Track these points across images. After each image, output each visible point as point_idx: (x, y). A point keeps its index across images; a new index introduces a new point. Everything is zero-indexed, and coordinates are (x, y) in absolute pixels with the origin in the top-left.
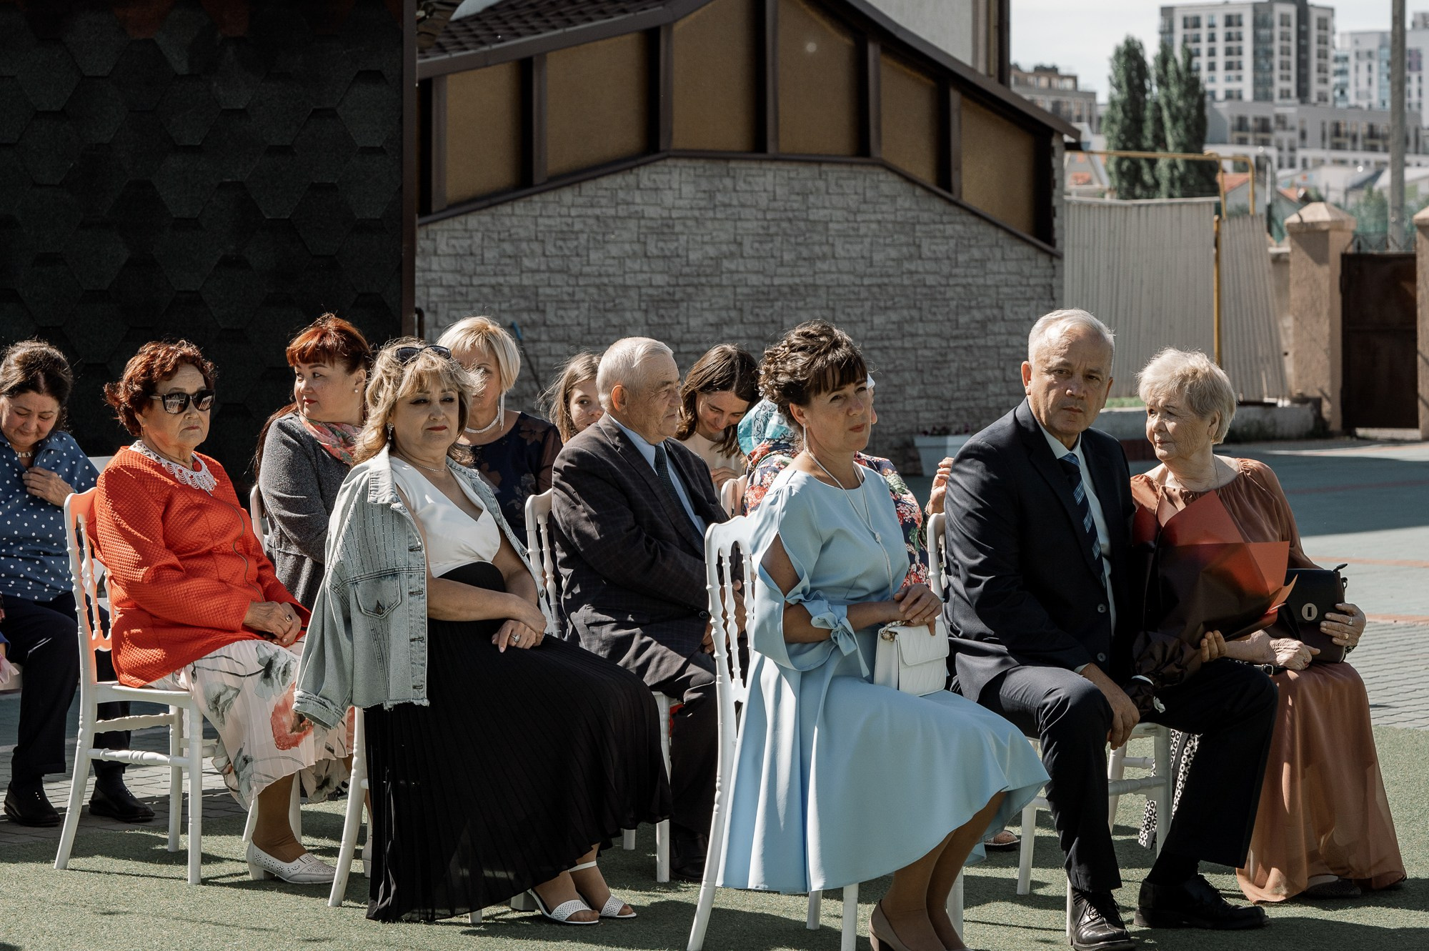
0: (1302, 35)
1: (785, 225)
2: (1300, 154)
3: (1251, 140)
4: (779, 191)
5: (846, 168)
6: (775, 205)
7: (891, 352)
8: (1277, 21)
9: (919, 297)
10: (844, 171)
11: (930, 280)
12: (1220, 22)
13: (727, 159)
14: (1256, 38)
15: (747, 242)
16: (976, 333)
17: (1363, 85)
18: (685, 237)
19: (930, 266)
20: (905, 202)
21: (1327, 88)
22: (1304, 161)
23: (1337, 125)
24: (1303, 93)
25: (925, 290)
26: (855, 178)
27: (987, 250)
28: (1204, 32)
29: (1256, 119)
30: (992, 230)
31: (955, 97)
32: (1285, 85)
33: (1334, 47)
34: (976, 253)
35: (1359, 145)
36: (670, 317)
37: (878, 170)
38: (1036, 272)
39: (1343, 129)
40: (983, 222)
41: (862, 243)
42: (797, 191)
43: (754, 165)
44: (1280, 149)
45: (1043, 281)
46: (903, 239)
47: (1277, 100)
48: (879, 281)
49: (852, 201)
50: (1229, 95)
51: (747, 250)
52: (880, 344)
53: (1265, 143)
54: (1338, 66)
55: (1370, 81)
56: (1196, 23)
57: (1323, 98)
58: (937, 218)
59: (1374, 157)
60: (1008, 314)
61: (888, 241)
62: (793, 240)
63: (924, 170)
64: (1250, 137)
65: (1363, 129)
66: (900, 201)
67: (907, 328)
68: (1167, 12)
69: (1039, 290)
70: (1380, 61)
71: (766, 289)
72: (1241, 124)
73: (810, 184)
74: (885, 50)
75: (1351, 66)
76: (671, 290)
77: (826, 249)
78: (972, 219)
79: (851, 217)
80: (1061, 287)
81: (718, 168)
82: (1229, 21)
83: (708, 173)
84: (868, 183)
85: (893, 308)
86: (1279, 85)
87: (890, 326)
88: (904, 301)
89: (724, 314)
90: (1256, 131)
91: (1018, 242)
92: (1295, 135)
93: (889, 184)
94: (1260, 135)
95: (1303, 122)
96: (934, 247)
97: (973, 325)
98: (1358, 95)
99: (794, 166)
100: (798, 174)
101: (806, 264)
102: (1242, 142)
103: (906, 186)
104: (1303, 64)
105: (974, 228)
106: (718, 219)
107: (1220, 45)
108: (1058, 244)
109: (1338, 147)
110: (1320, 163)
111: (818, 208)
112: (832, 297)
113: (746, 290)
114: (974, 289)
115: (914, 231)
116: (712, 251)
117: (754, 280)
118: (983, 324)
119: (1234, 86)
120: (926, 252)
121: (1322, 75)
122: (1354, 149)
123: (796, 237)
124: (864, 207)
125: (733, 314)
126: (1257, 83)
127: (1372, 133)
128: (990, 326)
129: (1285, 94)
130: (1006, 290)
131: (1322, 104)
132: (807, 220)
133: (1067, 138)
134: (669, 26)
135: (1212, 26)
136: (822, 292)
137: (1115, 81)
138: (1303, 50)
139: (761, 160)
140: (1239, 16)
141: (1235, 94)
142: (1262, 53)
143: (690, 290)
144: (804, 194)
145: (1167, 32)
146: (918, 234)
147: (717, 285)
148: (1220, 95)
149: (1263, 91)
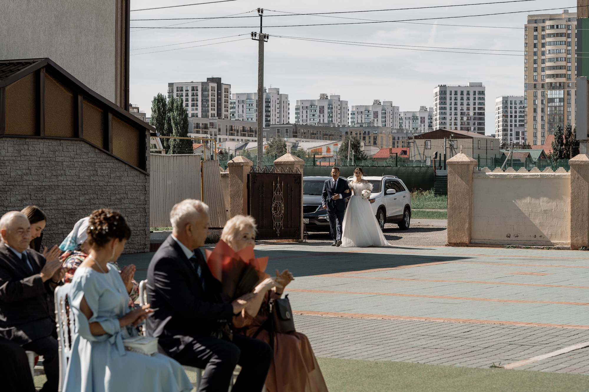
0: (219, 94)
1: (47, 163)
2: (218, 137)
3: (201, 132)
4: (45, 150)
5: (69, 142)
6: (44, 155)
7: (86, 210)
8: (210, 89)
9: (97, 190)
11: (101, 184)
12: (190, 89)
13: (26, 138)
14: (203, 95)
15: (33, 169)
16: (117, 203)
17: (241, 112)
18: (10, 167)
19: (101, 178)
21: (228, 113)
22: (220, 139)
23: (231, 127)
24: (219, 115)
25: (99, 187)
26: (73, 146)
27: (122, 173)
28: (184, 93)
29: (203, 124)
30: (124, 165)
31: (110, 116)
32: (213, 112)
33: (230, 99)
34: (118, 174)
35: (239, 134)
36: (4, 197)
37: (81, 142)
38: (140, 181)
39: (233, 128)
40: (120, 162)
41: (76, 170)
42: (52, 150)
43: (36, 140)
44: (211, 135)
45: (142, 184)
46: (91, 168)
47: (210, 117)
48: (82, 184)
49: (72, 154)
50: (193, 115)
51: (33, 172)
52: (82, 208)
53: (206, 133)
54: (232, 106)
55: (243, 111)
56: (181, 89)
57: (226, 117)
58: (103, 161)
59: (244, 138)
60: (130, 196)
61: (85, 169)
62: (50, 168)
63: (99, 143)
64: (201, 130)
65: (240, 128)
66: (90, 154)
67: (92, 201)
68: (171, 85)
69: (141, 187)
70: (247, 104)
71: (40, 187)
72: (198, 126)
73: (56, 148)
74: (84, 98)
75: (236, 106)
76: (4, 187)
77: (62, 172)
78: (116, 161)
79: (72, 160)
80: (149, 186)
81: (22, 141)
82: (193, 90)
83: (18, 143)
84: (78, 147)
85: (87, 194)
86: (211, 112)
87: (86, 201)
88: (91, 192)
89: (24, 196)
90: (203, 128)
91: (133, 170)
92: (217, 130)
93: (86, 148)
94: (204, 130)
95: (219, 125)
96: (102, 171)
97: (117, 200)
98: (239, 116)
99: (51, 141)
100: (52, 144)
101: (55, 177)
102: (198, 132)
103: (92, 149)
104: (219, 105)
105: (117, 165)
106: (22, 161)
107: (190, 98)
108: (148, 171)
109: (232, 134)
110: (226, 140)
111: (59, 157)
112: (65, 190)
113: (32, 187)
114: (117, 187)
115: (95, 165)
116: (19, 173)
117: (35, 183)
118: (120, 200)
119: (195, 112)
120: (99, 173)
121: (226, 109)
122: (237, 135)
124: (76, 156)
125: (28, 196)
126: (203, 111)
127: (244, 130)
128: (123, 201)
129: (213, 115)
130: (129, 187)
131: (226, 119)
132: (55, 161)
133: (151, 132)
134: (4, 87)
135: (187, 90)
136: (61, 188)
137: (153, 110)
138: (219, 100)
139: (38, 139)
140: (197, 87)
141: (195, 115)
142: (205, 100)
143: (11, 187)
144: (54, 152)
145: (171, 92)
146: (96, 167)
147: (21, 185)
148: (190, 115)
149: (205, 114)
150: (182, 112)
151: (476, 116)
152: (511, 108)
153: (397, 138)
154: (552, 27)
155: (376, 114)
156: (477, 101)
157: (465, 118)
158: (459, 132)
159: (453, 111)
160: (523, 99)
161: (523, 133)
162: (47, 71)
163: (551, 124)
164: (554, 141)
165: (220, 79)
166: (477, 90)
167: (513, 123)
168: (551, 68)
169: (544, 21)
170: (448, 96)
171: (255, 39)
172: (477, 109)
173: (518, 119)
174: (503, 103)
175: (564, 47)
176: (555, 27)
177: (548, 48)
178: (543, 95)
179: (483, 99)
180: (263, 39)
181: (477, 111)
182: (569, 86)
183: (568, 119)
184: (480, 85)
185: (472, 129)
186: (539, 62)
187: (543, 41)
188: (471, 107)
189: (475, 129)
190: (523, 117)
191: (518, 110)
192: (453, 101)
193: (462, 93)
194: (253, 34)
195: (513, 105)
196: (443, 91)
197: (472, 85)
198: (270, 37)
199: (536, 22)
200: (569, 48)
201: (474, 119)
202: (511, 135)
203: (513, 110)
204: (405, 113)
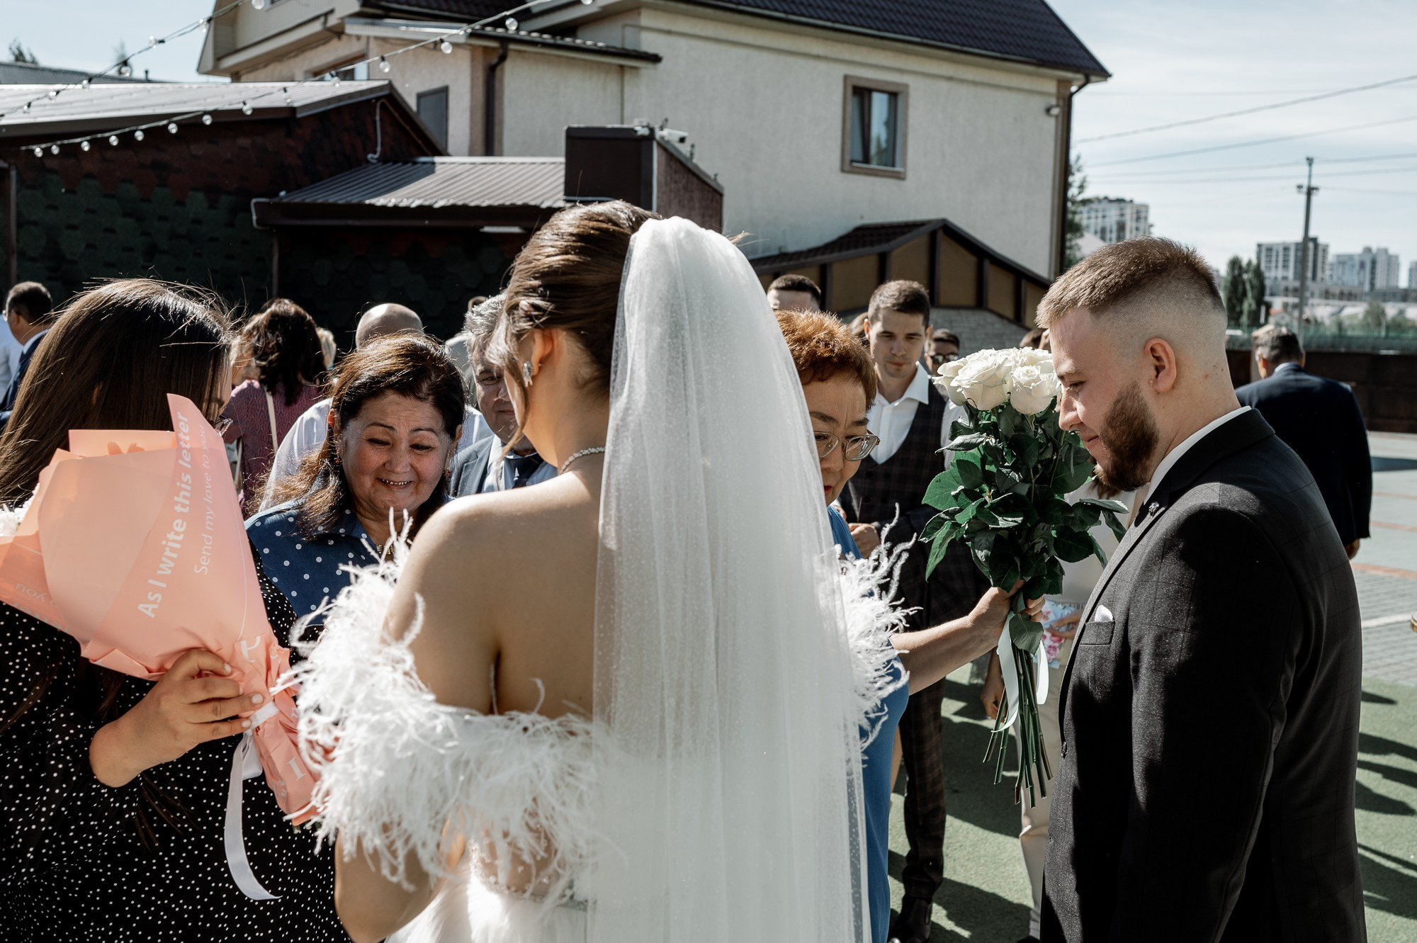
0: (1315, 255)
2: (1311, 301)
5: (970, 312)
12: (1282, 249)
14: (1296, 255)
21: (1324, 276)
22: (1312, 304)
23: (1328, 290)
26: (975, 316)
28: (1274, 253)
31: (1024, 282)
33: (1327, 259)
35: (1336, 298)
37: (985, 312)
39: (1330, 292)
49: (973, 325)
54: (1327, 267)
55: (1343, 273)
56: (1272, 249)
57: (1322, 279)
59: (1341, 303)
63: (1009, 313)
65: (1338, 292)
68: (1259, 245)
72: (1286, 289)
82: (1286, 251)
93: (990, 318)
107: (1281, 259)
109: (1327, 298)
119: (1285, 274)
121: (1322, 270)
124: (978, 327)
126: (1295, 273)
127: (1342, 293)
131: (1322, 282)
134: (890, 252)
135: (1278, 250)
138: (1315, 260)
140: (1289, 248)
142: (1298, 261)
150: (1260, 274)
162: (945, 233)
165: (1316, 239)
180: (1310, 191)
194: (1300, 187)
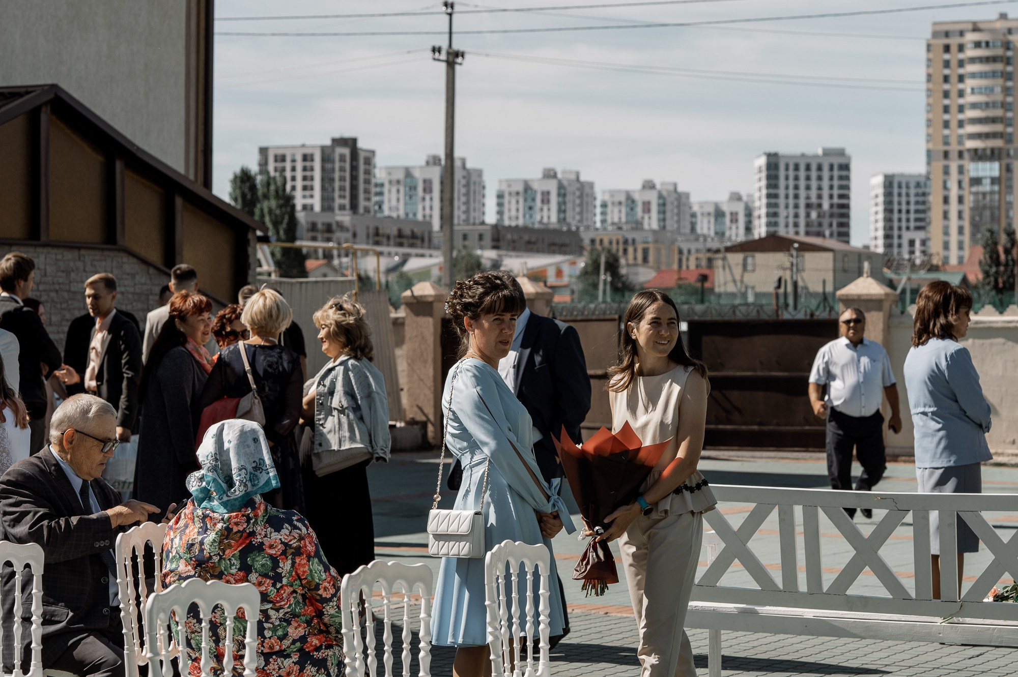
1: (53, 294)
3: (319, 238)
4: (49, 269)
5: (98, 253)
8: (337, 158)
10: (97, 255)
12: (299, 158)
13: (10, 245)
14: (323, 169)
17: (394, 202)
20: (141, 278)
21: (369, 204)
23: (377, 229)
24: (354, 207)
26: (105, 260)
28: (288, 165)
29: (323, 224)
31: (179, 202)
32: (342, 201)
33: (375, 176)
35: (392, 242)
37: (121, 254)
39: (381, 231)
42: (62, 269)
43: (31, 249)
47: (337, 211)
50: (305, 207)
53: (329, 239)
54: (378, 190)
55: (398, 200)
56: (283, 159)
57: (367, 210)
59: (402, 250)
62: (59, 306)
63: (155, 255)
64: (319, 236)
65: (394, 232)
66: (138, 278)
68: (263, 151)
70: (405, 186)
72: (313, 227)
73: (71, 264)
74: (128, 166)
75: (386, 190)
82: (305, 158)
84: (115, 264)
86: (338, 201)
90: (323, 232)
92: (349, 235)
93: (130, 265)
94: (327, 235)
95: (354, 226)
98: (390, 209)
99: (61, 250)
100: (63, 256)
102: (314, 239)
103: (143, 267)
104: (354, 188)
107: (299, 174)
109: (377, 243)
110: (366, 253)
111: (77, 282)
115: (148, 300)
119: (308, 201)
121: (367, 195)
122: (388, 245)
123: (61, 303)
126: (323, 199)
127: (400, 235)
129: (342, 208)
131: (367, 215)
132: (69, 291)
133: (259, 233)
135: (294, 161)
137: (233, 196)
139: (36, 246)
140: (312, 156)
141: (309, 207)
142: (327, 179)
144: (68, 272)
145: (263, 164)
148: (299, 207)
149: (327, 204)
150: (287, 201)
151: (836, 210)
152: (900, 195)
153: (685, 252)
154: (978, 45)
155: (647, 206)
156: (836, 183)
157: (814, 215)
158: (802, 238)
159: (791, 201)
160: (922, 180)
161: (924, 243)
162: (54, 111)
163: (975, 226)
164: (982, 257)
165: (354, 141)
166: (836, 161)
167: (904, 224)
168: (974, 121)
169: (961, 34)
170: (782, 173)
171: (439, 60)
172: (835, 197)
173: (912, 216)
174: (885, 187)
175: (1000, 81)
176: (983, 45)
177: (969, 83)
178: (961, 170)
179: (847, 178)
180: (453, 58)
181: (836, 200)
182: (1008, 155)
183: (1008, 217)
184: (841, 153)
185: (827, 233)
186: (954, 109)
187: (961, 71)
188: (826, 193)
189: (831, 235)
190: (924, 211)
191: (913, 199)
192: (791, 183)
193: (808, 168)
194: (436, 50)
195: (904, 191)
196: (773, 164)
197: (827, 153)
198: (466, 56)
199: (947, 34)
200: (1010, 84)
201: (832, 215)
202: (900, 246)
203: (904, 199)
204: (702, 205)
